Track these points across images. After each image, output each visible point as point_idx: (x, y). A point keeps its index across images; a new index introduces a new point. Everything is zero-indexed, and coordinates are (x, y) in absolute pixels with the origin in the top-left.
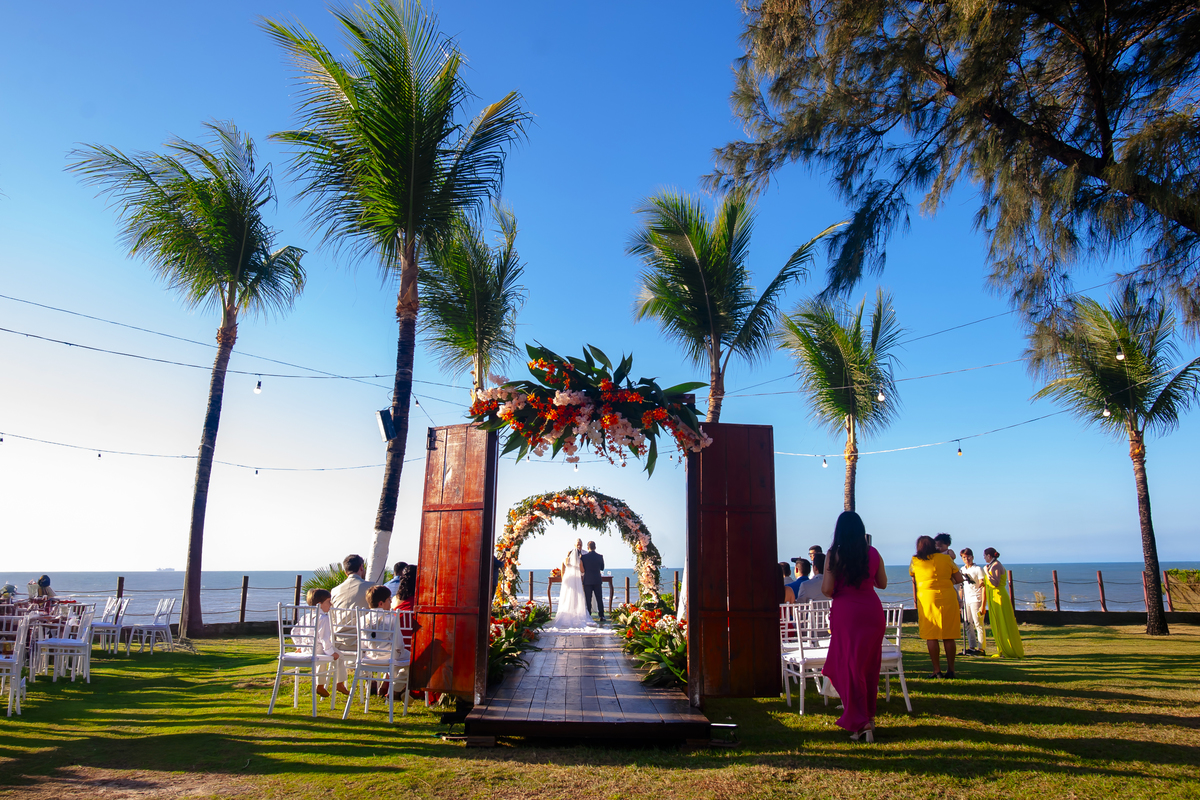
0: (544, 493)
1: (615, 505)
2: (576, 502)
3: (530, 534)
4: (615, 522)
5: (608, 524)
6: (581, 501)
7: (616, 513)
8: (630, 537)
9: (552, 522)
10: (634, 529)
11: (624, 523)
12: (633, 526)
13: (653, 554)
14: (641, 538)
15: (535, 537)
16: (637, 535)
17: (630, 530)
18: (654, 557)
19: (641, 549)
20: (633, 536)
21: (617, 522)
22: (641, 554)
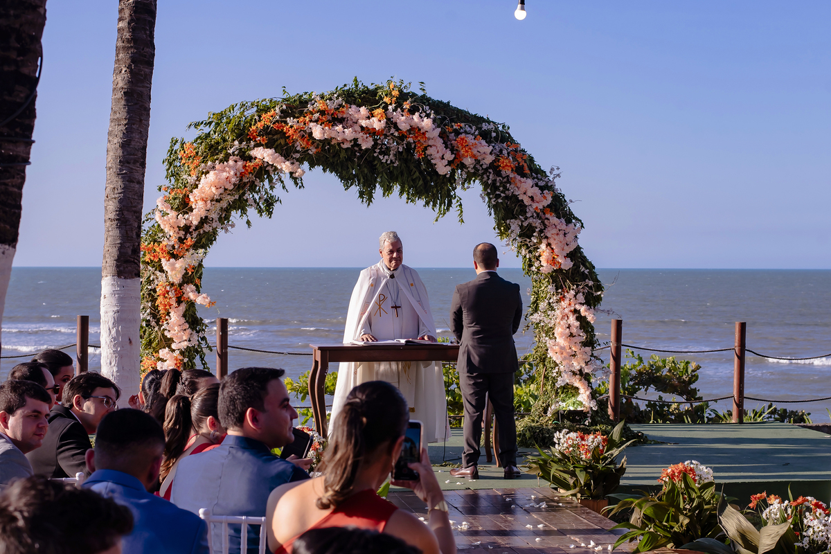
0: (279, 96)
1: (485, 135)
2: (377, 124)
3: (235, 215)
4: (477, 187)
5: (459, 191)
6: (391, 123)
7: (489, 159)
8: (521, 227)
9: (299, 182)
10: (535, 205)
11: (506, 189)
12: (532, 198)
13: (584, 277)
14: (555, 231)
15: (248, 223)
16: (543, 222)
17: (523, 208)
18: (587, 285)
19: (553, 261)
20: (530, 225)
21: (486, 185)
22: (552, 276)
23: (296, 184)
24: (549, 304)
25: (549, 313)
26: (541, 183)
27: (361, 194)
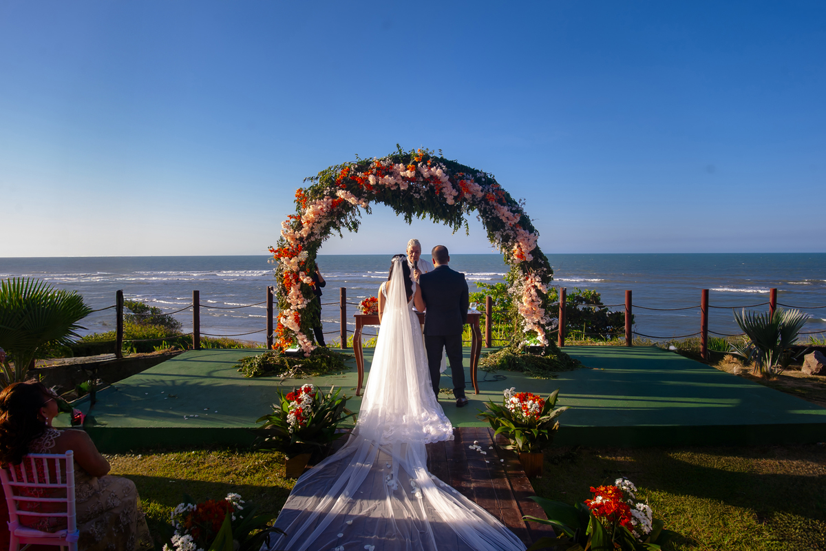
0: (355, 160)
1: (478, 181)
2: (409, 174)
3: (332, 230)
4: (476, 212)
5: (465, 215)
6: (418, 173)
7: (480, 195)
8: (502, 236)
9: (369, 210)
10: (509, 222)
11: (492, 213)
12: (508, 218)
13: (541, 265)
14: (522, 238)
15: (341, 235)
16: (515, 233)
17: (503, 225)
18: (543, 271)
19: (520, 256)
20: (507, 235)
21: (480, 211)
22: (521, 265)
23: (367, 211)
24: (520, 282)
25: (519, 287)
26: (514, 209)
27: (406, 217)
